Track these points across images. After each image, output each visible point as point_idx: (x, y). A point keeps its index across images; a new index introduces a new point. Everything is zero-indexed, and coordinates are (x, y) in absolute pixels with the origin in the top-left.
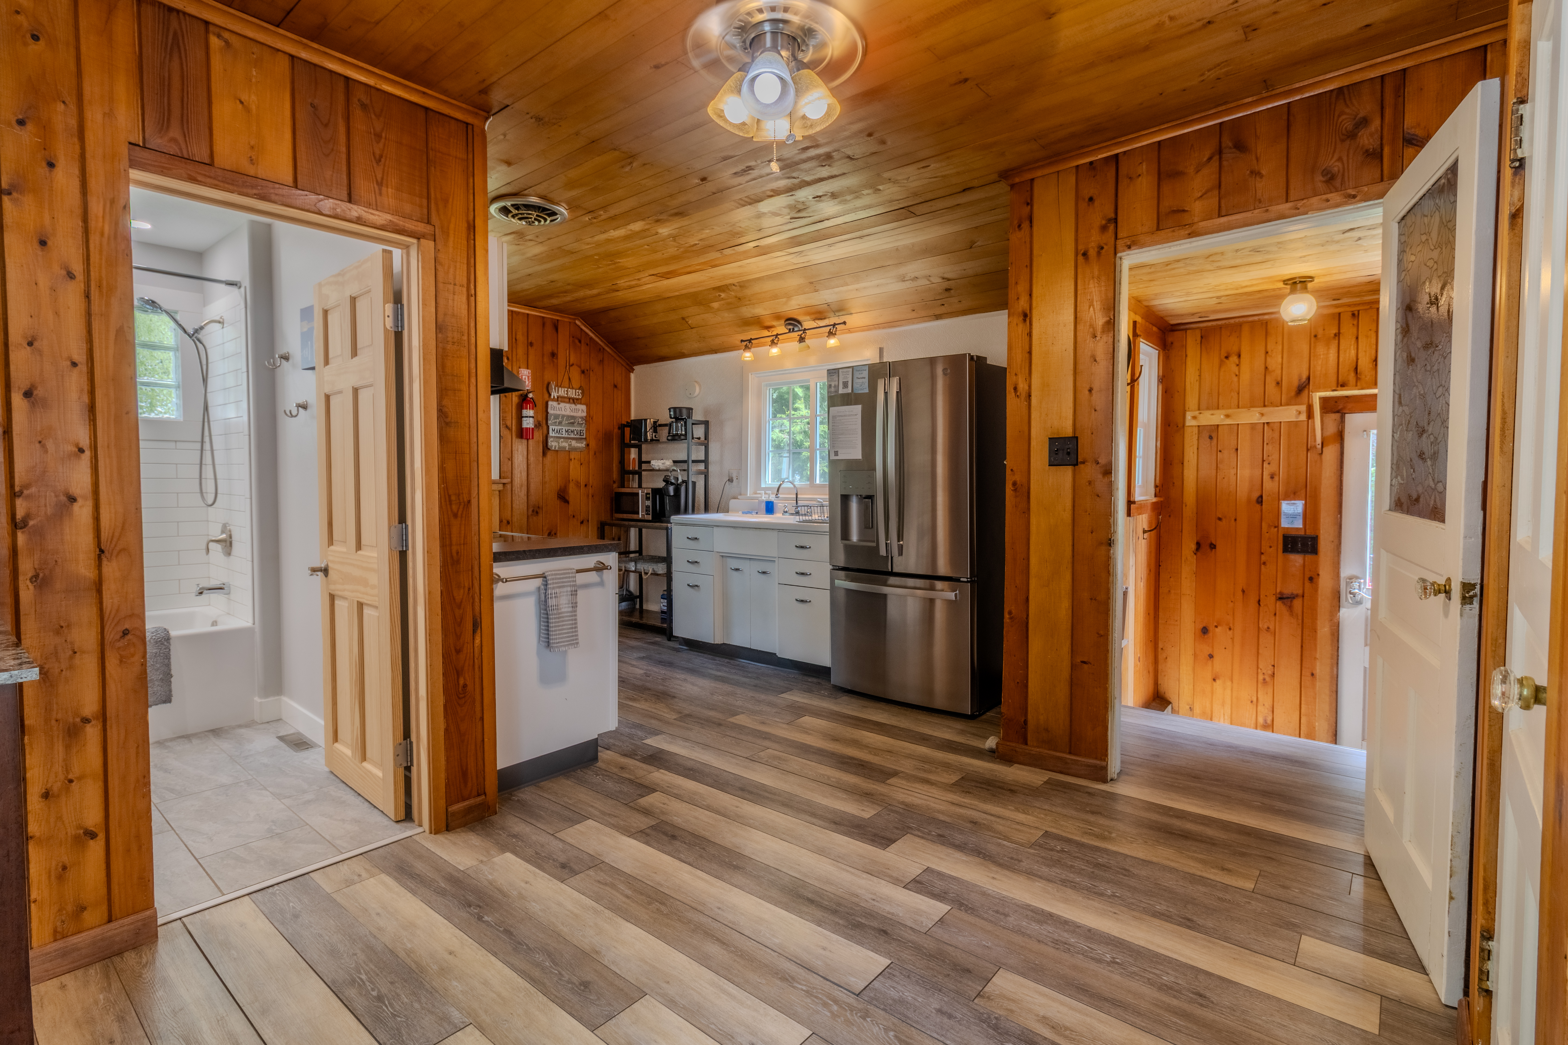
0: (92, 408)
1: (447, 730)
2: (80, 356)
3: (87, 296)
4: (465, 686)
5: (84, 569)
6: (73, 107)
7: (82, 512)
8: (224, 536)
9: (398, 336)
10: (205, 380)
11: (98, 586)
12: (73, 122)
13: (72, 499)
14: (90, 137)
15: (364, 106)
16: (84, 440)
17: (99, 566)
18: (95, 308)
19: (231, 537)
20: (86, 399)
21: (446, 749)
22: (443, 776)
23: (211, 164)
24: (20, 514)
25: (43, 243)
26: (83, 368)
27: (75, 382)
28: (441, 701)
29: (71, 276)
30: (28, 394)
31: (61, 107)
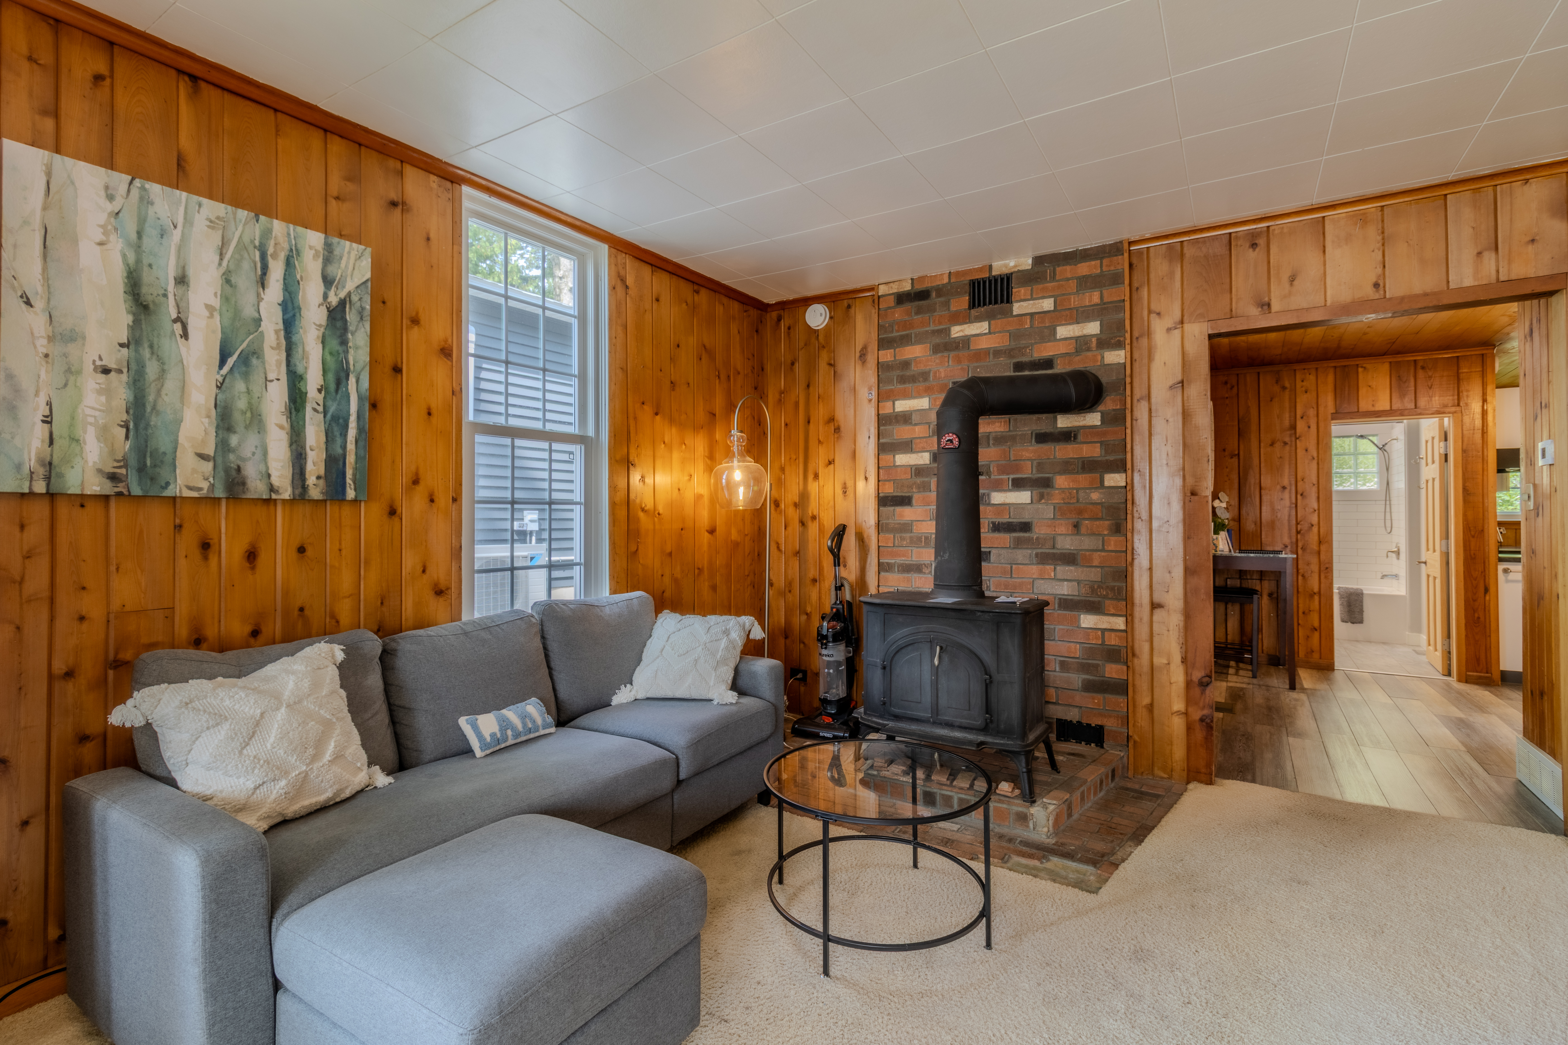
0: (1318, 498)
1: (1466, 636)
2: (1315, 482)
3: (1318, 464)
4: (1479, 618)
5: (1314, 546)
6: (1315, 408)
7: (1315, 529)
8: (1396, 549)
9: (1446, 455)
10: (1387, 469)
11: (1319, 553)
12: (1315, 413)
13: (1312, 525)
14: (1320, 416)
15: (1423, 368)
16: (1316, 507)
17: (1319, 546)
18: (1320, 467)
19: (1399, 550)
20: (1317, 495)
21: (1466, 645)
22: (1464, 657)
23: (1358, 412)
24: (1299, 529)
25: (1307, 450)
26: (1316, 486)
27: (1314, 489)
28: (1463, 622)
29: (1314, 458)
30: (1302, 495)
31: (1312, 409)
